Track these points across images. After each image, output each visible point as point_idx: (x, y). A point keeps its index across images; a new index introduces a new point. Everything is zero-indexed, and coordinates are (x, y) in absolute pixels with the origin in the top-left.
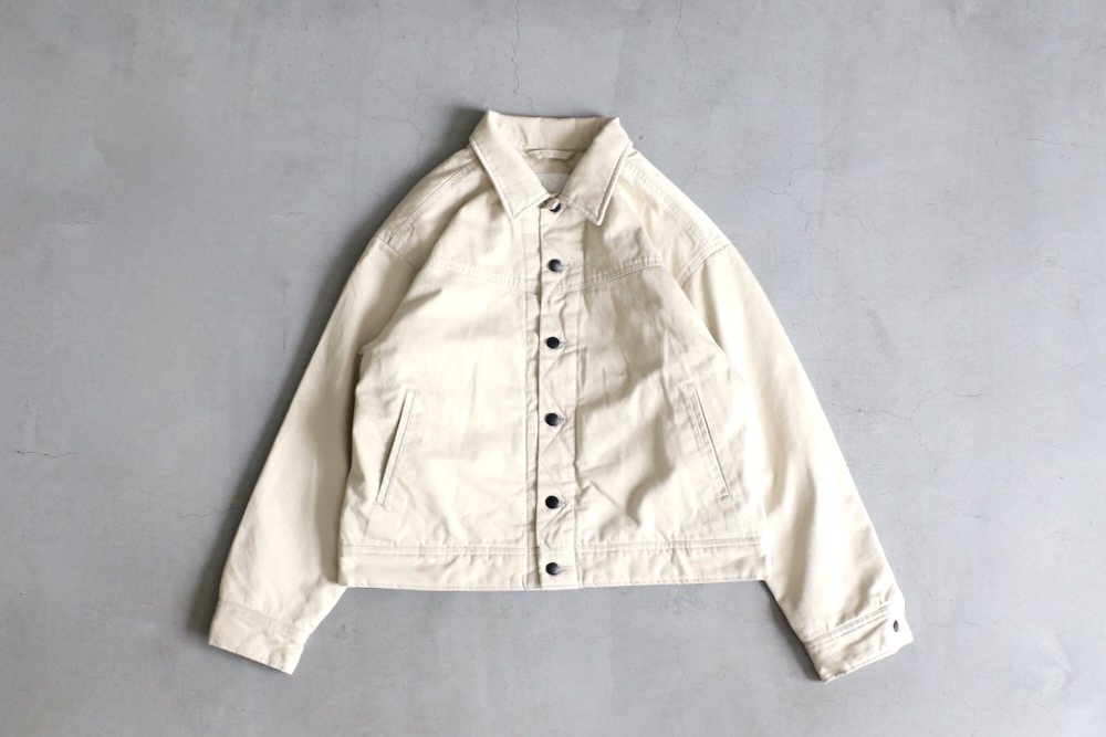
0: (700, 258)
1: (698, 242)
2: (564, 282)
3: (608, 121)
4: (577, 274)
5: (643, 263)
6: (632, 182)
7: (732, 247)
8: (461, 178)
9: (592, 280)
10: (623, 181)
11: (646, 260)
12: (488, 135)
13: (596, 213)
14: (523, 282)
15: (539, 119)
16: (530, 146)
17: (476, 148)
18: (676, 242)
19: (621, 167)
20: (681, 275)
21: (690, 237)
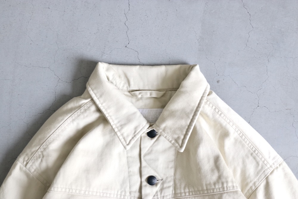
0: (263, 176)
1: (261, 163)
2: (159, 193)
3: (191, 68)
4: (169, 187)
5: (223, 188)
6: (211, 116)
7: (285, 164)
8: (79, 116)
9: (181, 193)
10: (204, 115)
11: (225, 185)
12: (100, 82)
13: (180, 142)
14: (128, 194)
15: (138, 67)
16: (133, 87)
17: (91, 93)
18: (244, 162)
19: (202, 105)
20: (248, 187)
21: (255, 158)
